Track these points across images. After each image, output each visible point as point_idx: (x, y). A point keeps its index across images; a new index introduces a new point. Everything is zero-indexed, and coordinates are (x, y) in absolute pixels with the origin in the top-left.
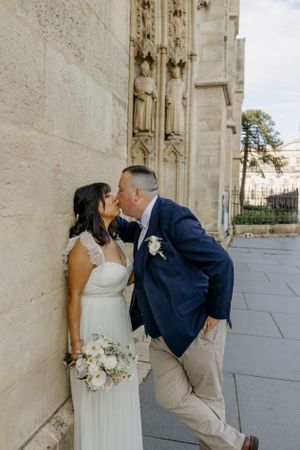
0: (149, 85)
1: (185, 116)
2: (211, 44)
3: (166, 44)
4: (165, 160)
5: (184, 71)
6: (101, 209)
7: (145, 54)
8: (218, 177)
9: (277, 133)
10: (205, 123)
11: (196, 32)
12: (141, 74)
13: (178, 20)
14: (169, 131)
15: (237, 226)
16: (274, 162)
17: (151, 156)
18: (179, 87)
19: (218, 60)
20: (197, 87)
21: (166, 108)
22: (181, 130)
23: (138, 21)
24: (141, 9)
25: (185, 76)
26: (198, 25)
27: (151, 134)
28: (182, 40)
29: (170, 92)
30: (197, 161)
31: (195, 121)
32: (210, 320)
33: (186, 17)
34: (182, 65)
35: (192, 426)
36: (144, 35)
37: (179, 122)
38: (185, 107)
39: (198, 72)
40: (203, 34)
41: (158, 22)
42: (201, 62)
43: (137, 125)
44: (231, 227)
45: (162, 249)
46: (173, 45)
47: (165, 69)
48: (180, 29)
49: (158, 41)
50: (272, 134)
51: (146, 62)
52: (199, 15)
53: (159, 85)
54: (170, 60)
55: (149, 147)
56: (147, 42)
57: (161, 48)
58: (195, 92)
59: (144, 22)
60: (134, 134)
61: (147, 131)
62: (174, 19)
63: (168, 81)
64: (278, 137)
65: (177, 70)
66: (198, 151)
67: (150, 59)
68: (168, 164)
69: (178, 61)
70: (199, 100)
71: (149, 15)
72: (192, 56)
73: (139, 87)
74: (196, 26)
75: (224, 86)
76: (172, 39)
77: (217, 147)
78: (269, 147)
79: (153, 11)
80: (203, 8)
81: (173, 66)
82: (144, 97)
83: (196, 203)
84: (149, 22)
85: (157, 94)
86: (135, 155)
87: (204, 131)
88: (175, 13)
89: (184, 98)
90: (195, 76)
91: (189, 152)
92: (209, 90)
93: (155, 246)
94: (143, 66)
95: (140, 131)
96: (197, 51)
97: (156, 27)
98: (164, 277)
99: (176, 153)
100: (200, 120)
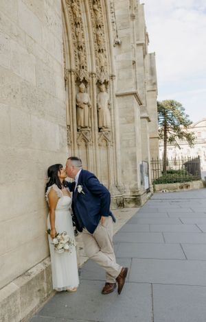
0: (86, 98)
1: (111, 115)
2: (124, 68)
3: (95, 71)
4: (99, 145)
5: (108, 87)
6: (59, 175)
7: (82, 79)
8: (135, 153)
9: (187, 116)
10: (124, 119)
11: (114, 61)
12: (80, 92)
13: (101, 55)
14: (101, 126)
15: (156, 185)
16: (187, 137)
17: (90, 143)
18: (105, 97)
19: (130, 78)
20: (117, 96)
21: (98, 111)
22: (109, 125)
23: (76, 59)
24: (77, 51)
25: (108, 90)
26: (115, 57)
27: (89, 129)
28: (105, 67)
29: (100, 101)
30: (121, 143)
31: (117, 118)
32: (103, 218)
33: (107, 53)
34: (106, 83)
35: (100, 264)
36: (80, 67)
37: (107, 120)
38: (110, 109)
39: (117, 86)
40: (118, 62)
41: (89, 58)
42: (119, 79)
43: (79, 124)
44: (152, 186)
45: (83, 190)
46: (99, 71)
47: (95, 87)
48: (103, 60)
49: (89, 69)
50: (184, 117)
51: (82, 84)
52: (114, 50)
53: (92, 97)
54: (98, 81)
55: (88, 138)
56: (83, 71)
57: (92, 74)
58: (117, 99)
59: (80, 59)
60: (78, 130)
61: (86, 127)
62: (98, 55)
63: (98, 93)
64: (188, 118)
65: (103, 87)
66: (121, 137)
67: (85, 81)
68: (102, 148)
69: (103, 81)
70: (119, 104)
71: (82, 54)
72: (112, 77)
73: (79, 100)
74: (113, 58)
75: (135, 94)
76: (98, 67)
77: (133, 133)
78: (181, 126)
79: (85, 51)
80: (117, 46)
81: (101, 84)
82: (82, 106)
83: (122, 172)
84: (82, 59)
85: (91, 103)
86: (80, 143)
87: (124, 124)
88: (99, 51)
89: (109, 104)
90: (116, 89)
91: (115, 139)
92: (125, 97)
93: (80, 189)
94: (81, 86)
95: (82, 127)
96: (115, 74)
97: (87, 61)
98: (84, 202)
99: (106, 140)
100: (121, 117)
